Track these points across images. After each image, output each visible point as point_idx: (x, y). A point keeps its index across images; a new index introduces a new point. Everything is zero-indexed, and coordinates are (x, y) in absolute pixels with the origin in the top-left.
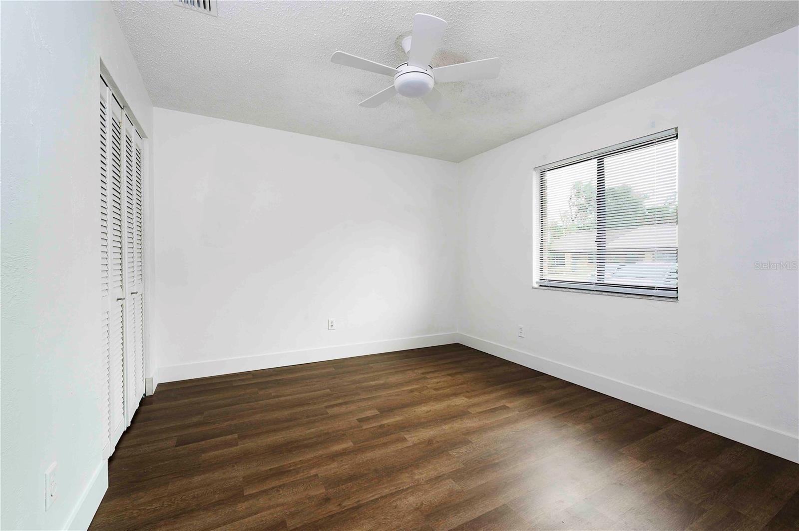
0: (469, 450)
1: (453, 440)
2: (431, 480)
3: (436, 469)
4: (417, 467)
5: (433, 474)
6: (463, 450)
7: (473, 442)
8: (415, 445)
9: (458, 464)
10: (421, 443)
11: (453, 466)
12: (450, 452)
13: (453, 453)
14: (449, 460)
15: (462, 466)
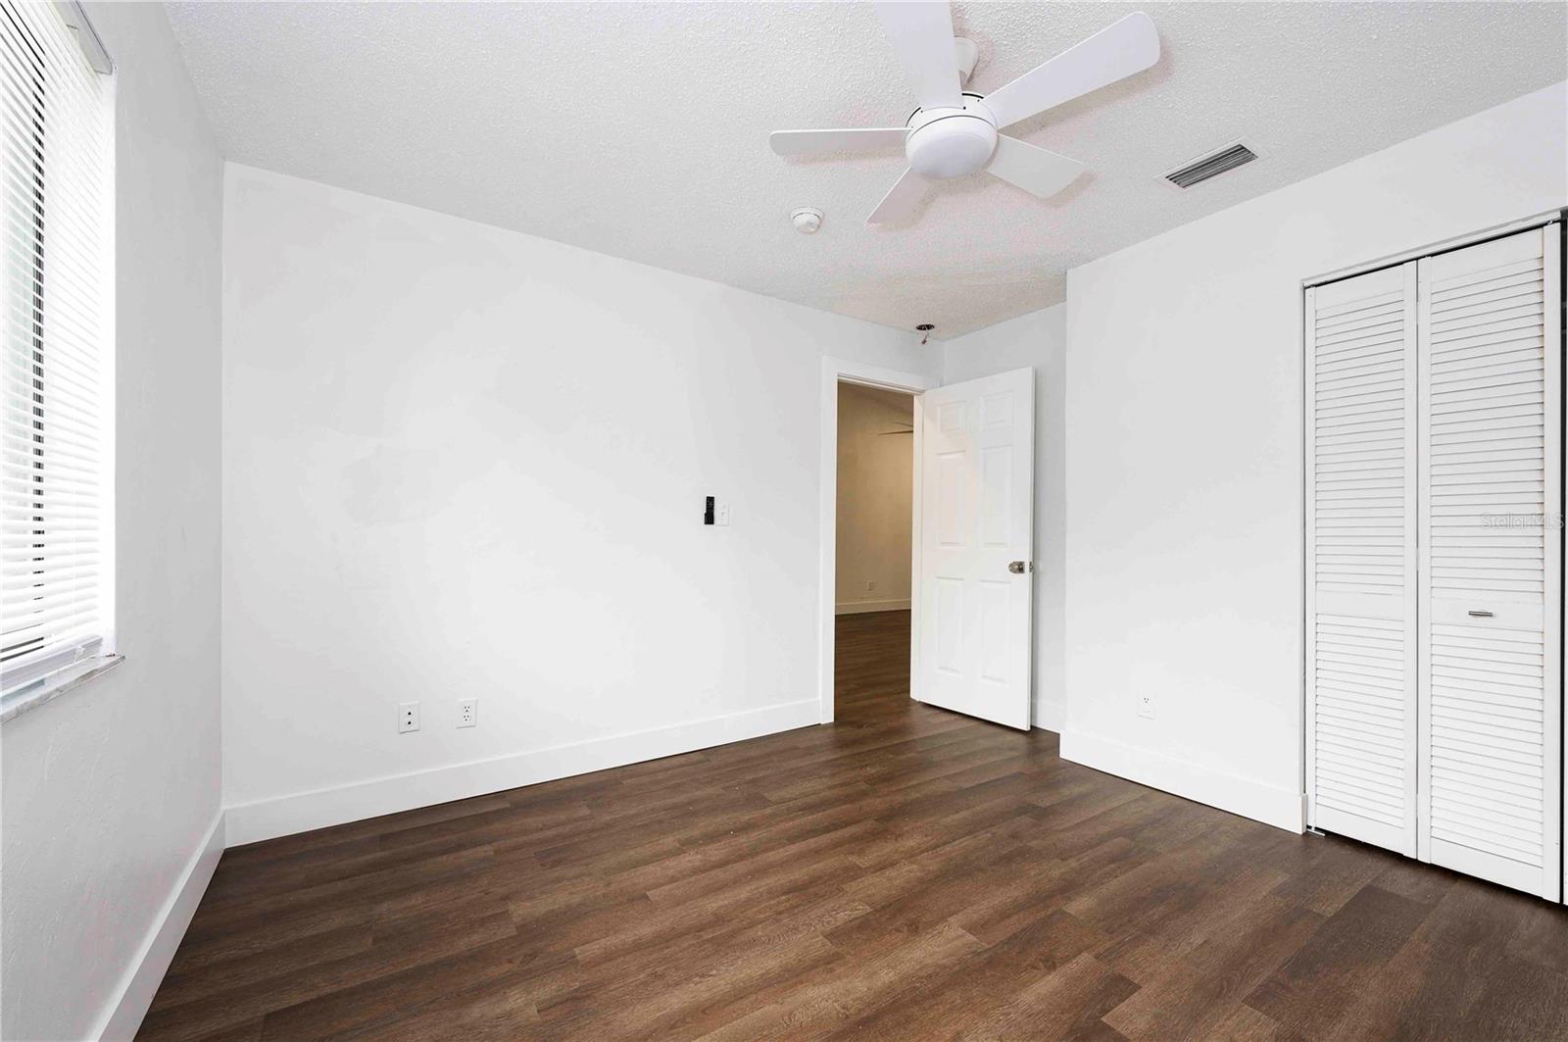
0: (831, 916)
1: (864, 937)
2: (893, 864)
3: (889, 879)
4: (921, 881)
5: (891, 873)
6: (843, 916)
7: (821, 937)
8: (943, 919)
9: (853, 890)
10: (932, 924)
11: (861, 886)
12: (869, 909)
13: (863, 909)
14: (869, 896)
15: (846, 887)
